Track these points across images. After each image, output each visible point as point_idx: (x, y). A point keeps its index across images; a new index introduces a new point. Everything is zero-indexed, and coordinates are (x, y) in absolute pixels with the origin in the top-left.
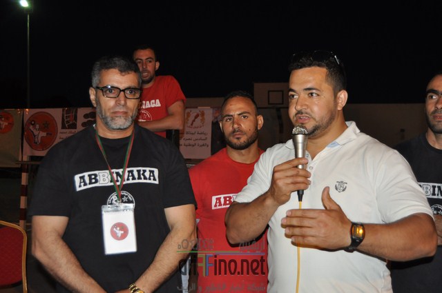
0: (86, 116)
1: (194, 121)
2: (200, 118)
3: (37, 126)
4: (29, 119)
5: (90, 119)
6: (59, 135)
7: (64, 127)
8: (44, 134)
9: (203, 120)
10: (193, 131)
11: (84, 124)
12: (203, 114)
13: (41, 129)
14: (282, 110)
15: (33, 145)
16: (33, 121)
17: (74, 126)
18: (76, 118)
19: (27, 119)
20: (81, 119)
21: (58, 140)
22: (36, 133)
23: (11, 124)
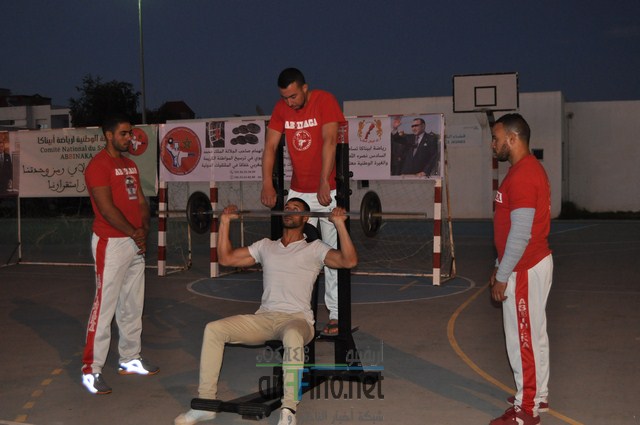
0: (235, 131)
1: (369, 133)
2: (375, 129)
3: (176, 145)
4: (165, 137)
5: (240, 134)
6: (203, 155)
7: (208, 145)
8: (186, 155)
9: (380, 131)
10: (368, 145)
11: (234, 142)
12: (379, 123)
13: (182, 148)
14: (494, 113)
15: (172, 168)
16: (171, 138)
17: (220, 144)
18: (223, 134)
19: (162, 136)
20: (229, 136)
21: (202, 161)
22: (175, 153)
23: (145, 144)
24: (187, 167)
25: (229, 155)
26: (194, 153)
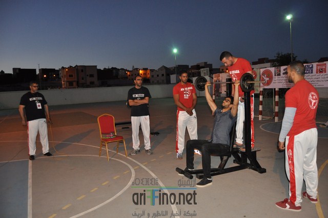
0: (284, 70)
3: (265, 76)
6: (274, 79)
7: (275, 75)
8: (268, 79)
11: (284, 74)
13: (267, 77)
16: (263, 74)
17: (279, 75)
18: (280, 71)
19: (261, 73)
20: (282, 71)
21: (273, 81)
22: (265, 78)
23: (256, 76)
24: (268, 83)
25: (282, 79)
26: (271, 78)
